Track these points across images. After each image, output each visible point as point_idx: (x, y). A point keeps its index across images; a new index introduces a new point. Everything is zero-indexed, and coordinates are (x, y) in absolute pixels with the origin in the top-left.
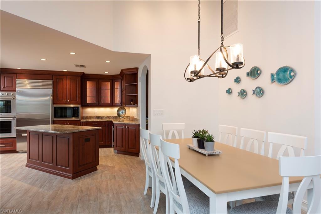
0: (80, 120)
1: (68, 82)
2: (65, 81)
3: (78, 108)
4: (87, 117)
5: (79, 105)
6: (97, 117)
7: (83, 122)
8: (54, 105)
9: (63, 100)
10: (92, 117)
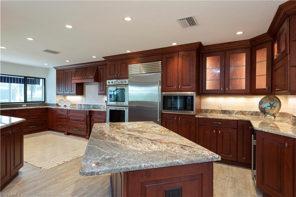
0: (195, 115)
1: (180, 60)
2: (176, 60)
3: (192, 97)
4: (207, 110)
5: (193, 93)
6: (222, 110)
7: (199, 118)
8: (163, 93)
9: (172, 86)
10: (214, 110)
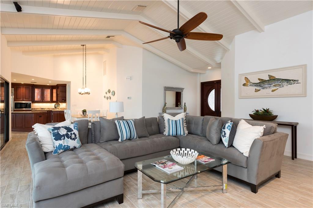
0: (31, 110)
1: (24, 89)
4: (35, 108)
5: (31, 102)
8: (15, 102)
9: (20, 99)
10: (38, 108)
